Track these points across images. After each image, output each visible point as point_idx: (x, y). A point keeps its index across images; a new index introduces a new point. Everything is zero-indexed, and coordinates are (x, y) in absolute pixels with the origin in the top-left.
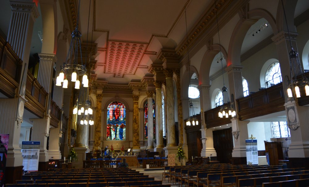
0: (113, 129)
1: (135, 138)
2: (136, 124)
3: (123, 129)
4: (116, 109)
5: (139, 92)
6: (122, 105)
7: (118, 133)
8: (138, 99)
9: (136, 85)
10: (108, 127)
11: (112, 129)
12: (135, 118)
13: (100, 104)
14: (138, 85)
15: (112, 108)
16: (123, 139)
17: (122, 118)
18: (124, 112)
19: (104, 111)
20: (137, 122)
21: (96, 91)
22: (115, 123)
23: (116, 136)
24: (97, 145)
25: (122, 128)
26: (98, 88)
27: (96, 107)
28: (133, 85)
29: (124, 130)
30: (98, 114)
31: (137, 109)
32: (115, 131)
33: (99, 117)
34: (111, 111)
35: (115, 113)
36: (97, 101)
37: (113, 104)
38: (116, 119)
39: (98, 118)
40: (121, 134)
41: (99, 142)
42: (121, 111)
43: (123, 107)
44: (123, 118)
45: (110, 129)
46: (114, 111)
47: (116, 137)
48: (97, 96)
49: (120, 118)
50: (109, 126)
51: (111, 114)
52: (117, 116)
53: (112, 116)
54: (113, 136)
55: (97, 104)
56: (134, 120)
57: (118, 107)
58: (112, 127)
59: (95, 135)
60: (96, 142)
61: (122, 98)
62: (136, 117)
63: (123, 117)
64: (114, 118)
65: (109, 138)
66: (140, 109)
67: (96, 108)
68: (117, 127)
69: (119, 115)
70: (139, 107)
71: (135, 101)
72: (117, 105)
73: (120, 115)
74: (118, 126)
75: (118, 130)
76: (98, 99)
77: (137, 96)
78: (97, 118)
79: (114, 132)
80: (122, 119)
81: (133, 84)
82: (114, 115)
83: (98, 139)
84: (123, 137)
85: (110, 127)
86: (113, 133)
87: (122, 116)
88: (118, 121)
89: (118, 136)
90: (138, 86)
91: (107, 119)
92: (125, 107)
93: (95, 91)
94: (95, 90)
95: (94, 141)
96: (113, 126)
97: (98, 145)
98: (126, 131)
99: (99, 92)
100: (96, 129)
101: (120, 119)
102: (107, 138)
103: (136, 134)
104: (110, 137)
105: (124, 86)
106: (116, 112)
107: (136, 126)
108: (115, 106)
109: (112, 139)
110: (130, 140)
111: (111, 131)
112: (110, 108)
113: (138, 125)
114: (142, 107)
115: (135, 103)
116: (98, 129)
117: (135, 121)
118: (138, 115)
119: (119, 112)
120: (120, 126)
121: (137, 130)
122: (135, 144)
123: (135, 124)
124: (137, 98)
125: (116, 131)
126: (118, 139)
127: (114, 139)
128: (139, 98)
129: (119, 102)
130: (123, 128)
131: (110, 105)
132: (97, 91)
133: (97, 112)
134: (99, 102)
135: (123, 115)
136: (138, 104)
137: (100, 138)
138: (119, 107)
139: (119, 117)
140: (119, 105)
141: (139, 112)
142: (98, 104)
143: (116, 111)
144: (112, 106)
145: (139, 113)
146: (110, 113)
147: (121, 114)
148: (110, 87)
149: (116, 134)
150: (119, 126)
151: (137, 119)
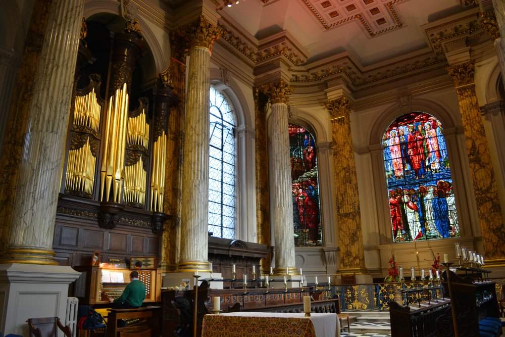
0: (410, 204)
1: (488, 221)
2: (482, 166)
3: (448, 199)
4: (411, 138)
5: (470, 51)
6: (427, 119)
7: (429, 215)
8: (472, 76)
9: (450, 30)
10: (392, 200)
11: (407, 203)
12: (474, 146)
13: (341, 131)
14: (457, 25)
15: (397, 139)
16: (451, 233)
17: (437, 161)
18: (441, 139)
19: (370, 151)
20: (484, 159)
21: (326, 94)
22: (415, 184)
23: (423, 226)
24: (346, 261)
25: (441, 194)
26: (329, 83)
27: (332, 141)
28: (436, 33)
29: (451, 200)
30: (338, 162)
31: (474, 113)
32: (417, 210)
33: (344, 169)
34: (396, 148)
35: (410, 152)
36: (333, 122)
37: (397, 126)
38: (417, 171)
39: (342, 174)
40: (441, 216)
41: (354, 250)
42: (429, 141)
43: (434, 127)
44: (440, 162)
45: (401, 203)
46: (403, 146)
47: (425, 230)
48: (329, 109)
49: (427, 164)
50: (395, 198)
51: (395, 155)
52: (416, 159)
53: (400, 161)
54: (415, 229)
55: (333, 132)
56: (471, 154)
57: (415, 131)
58: (406, 199)
59: (340, 229)
60: (343, 250)
61: (426, 97)
62: (477, 143)
63: (440, 156)
64: (408, 167)
65: (399, 235)
66: (485, 110)
67: (331, 143)
68: (422, 197)
69: (424, 153)
70: (483, 103)
71: (460, 83)
72: (412, 123)
73: (426, 154)
74: (425, 192)
75: (428, 206)
76: (334, 116)
77: (465, 67)
78: (338, 175)
79: (417, 214)
80: (437, 166)
81: (434, 28)
82: (406, 158)
83: (347, 241)
84: (450, 228)
85: (400, 199)
86: (411, 216)
87: (436, 154)
88: (425, 174)
89: (432, 226)
90: (456, 29)
91: (387, 174)
92: (439, 123)
93: (323, 97)
94: (323, 93)
95: (338, 249)
96: (409, 195)
97: (351, 259)
98: (458, 202)
99: (334, 94)
100: (338, 208)
101: (429, 166)
102: (395, 235)
103: (489, 205)
104: (404, 232)
105: (418, 56)
106: (412, 148)
107: (481, 174)
108: (405, 130)
109: (410, 237)
110: (476, 235)
111: (403, 211)
112: (392, 141)
113: (492, 172)
114: (495, 98)
115: (461, 94)
116: (347, 209)
117: (476, 157)
118: (482, 132)
119: (422, 145)
120: (434, 192)
121: (487, 191)
122: (490, 248)
123: (477, 166)
124: (467, 72)
125: (421, 210)
126: (435, 237)
127: (419, 236)
128: (473, 70)
129: (417, 114)
130: (448, 195)
131: (389, 131)
132: (328, 94)
133: (335, 154)
134: (337, 124)
135: (438, 151)
136: (473, 93)
137: (354, 237)
138: (420, 128)
139: (423, 162)
140: (418, 121)
141: (487, 119)
142: (335, 130)
143: (410, 142)
144: (394, 131)
145: (488, 125)
146: (393, 156)
147: (431, 150)
148: (373, 74)
149: (423, 220)
150: (431, 189)
151: (482, 149)
